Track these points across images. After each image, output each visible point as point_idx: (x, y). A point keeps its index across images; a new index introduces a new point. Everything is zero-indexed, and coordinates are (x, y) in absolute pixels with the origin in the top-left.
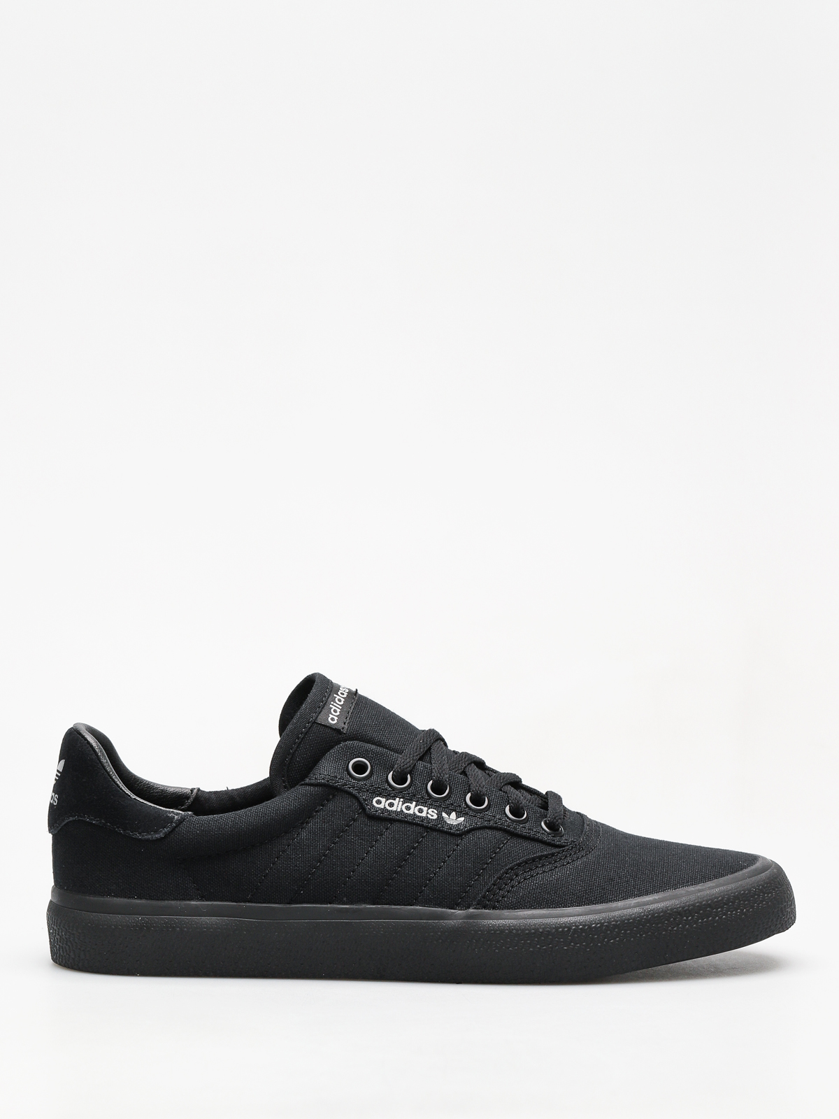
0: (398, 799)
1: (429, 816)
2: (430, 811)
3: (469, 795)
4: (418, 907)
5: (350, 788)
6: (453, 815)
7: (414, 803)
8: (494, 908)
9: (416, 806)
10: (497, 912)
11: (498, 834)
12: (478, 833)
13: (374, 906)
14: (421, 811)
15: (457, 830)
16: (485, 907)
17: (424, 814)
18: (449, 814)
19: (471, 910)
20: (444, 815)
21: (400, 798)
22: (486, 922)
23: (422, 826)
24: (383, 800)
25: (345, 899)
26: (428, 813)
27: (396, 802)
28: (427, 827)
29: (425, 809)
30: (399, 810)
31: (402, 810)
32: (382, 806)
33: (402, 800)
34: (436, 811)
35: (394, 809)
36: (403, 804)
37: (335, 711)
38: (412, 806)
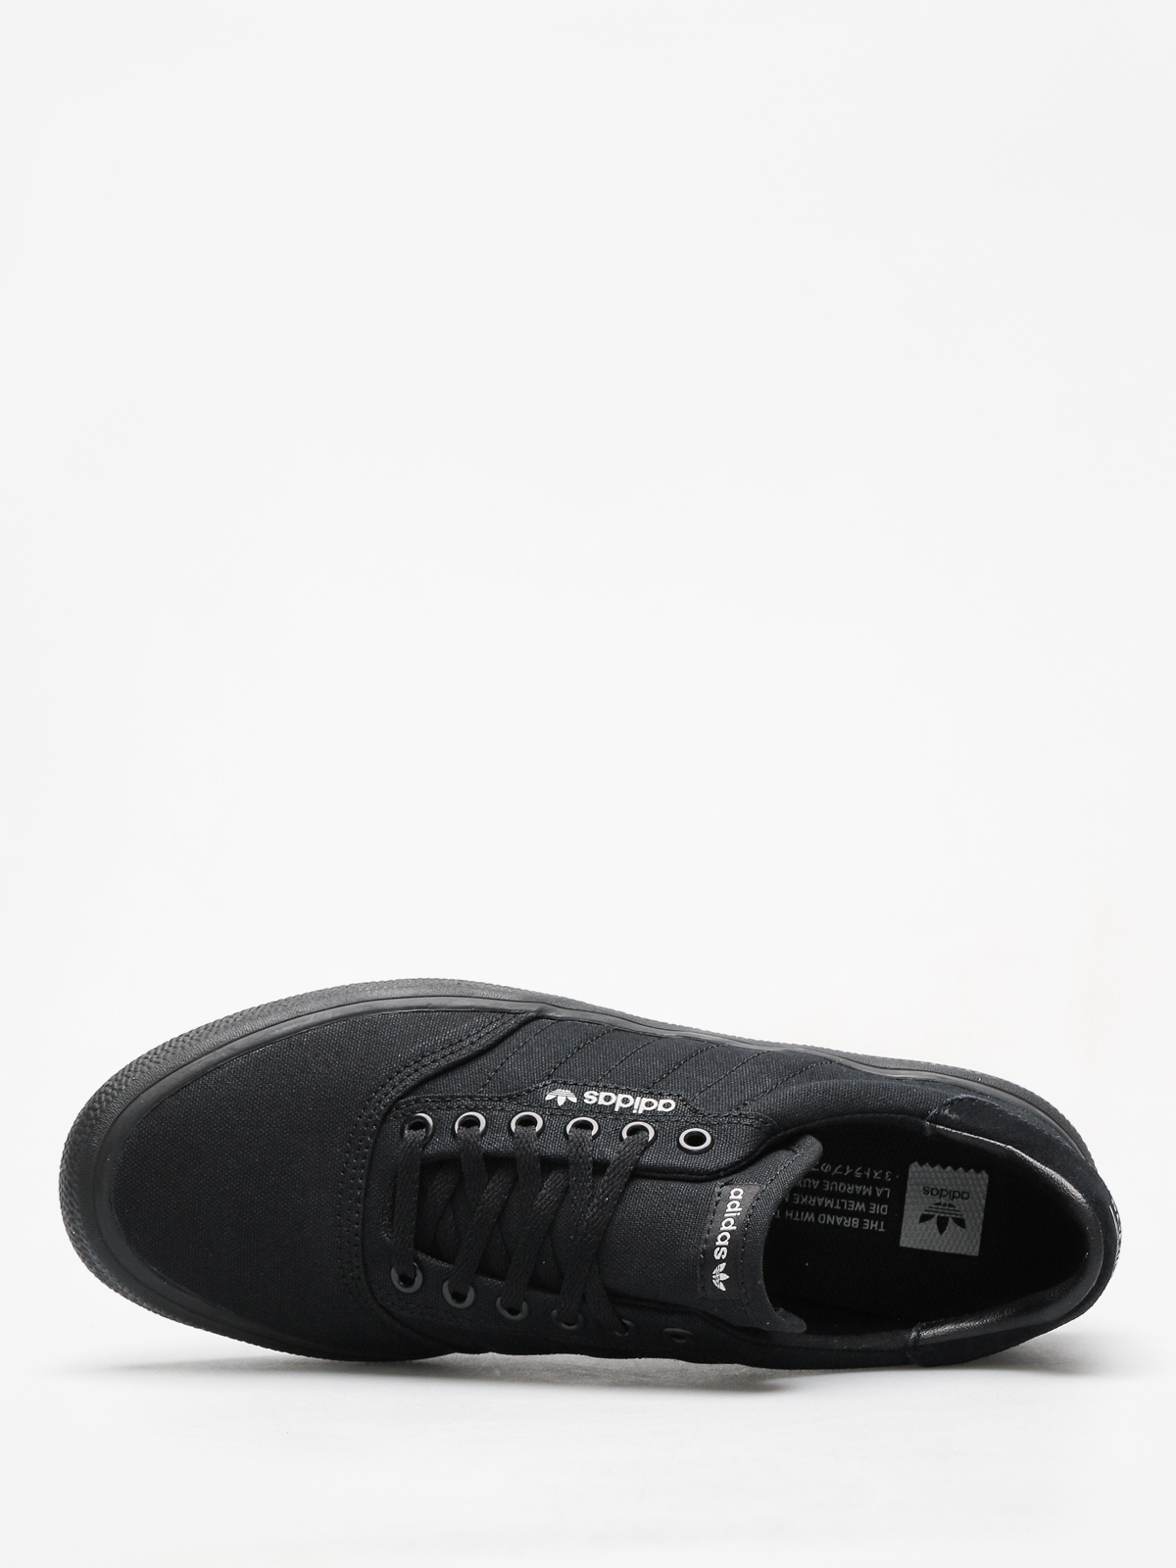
0: (641, 1111)
1: (596, 1093)
2: (594, 1100)
6: (561, 1101)
7: (617, 1109)
9: (614, 1104)
14: (608, 1099)
15: (555, 1081)
17: (603, 1094)
18: (568, 1102)
24: (661, 1109)
26: (598, 1097)
27: (643, 1107)
29: (602, 1102)
30: (638, 1099)
31: (635, 1098)
32: (663, 1102)
33: (634, 1112)
34: (586, 1101)
35: (645, 1100)
36: (632, 1106)
37: (733, 1206)
38: (619, 1105)
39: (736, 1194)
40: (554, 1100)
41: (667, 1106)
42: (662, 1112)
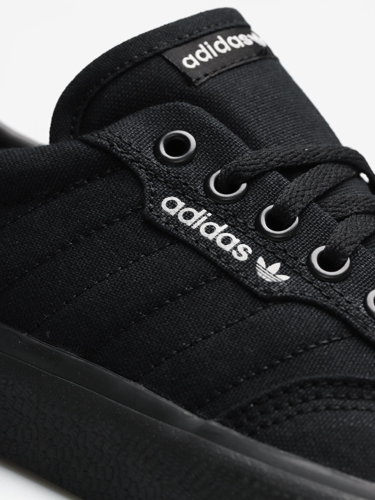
0: (204, 211)
1: (234, 253)
2: (241, 248)
3: (322, 248)
4: (141, 388)
5: (140, 168)
6: (276, 267)
7: (226, 226)
8: (252, 434)
9: (225, 231)
10: (251, 441)
11: (329, 324)
12: (296, 309)
13: (82, 361)
14: (226, 241)
15: (265, 291)
16: (239, 427)
17: (227, 248)
18: (269, 263)
19: (214, 424)
20: (261, 261)
21: (209, 211)
22: (220, 449)
23: (214, 263)
24: (180, 204)
25: (48, 333)
26: (235, 248)
27: (197, 215)
28: (220, 269)
29: (235, 241)
30: (194, 227)
31: (198, 229)
32: (172, 212)
33: (210, 214)
34: (250, 251)
35: (189, 223)
36: (207, 221)
37: (203, 55)
38: (219, 229)
39: (190, 62)
40: (281, 272)
41: (172, 205)
42: (182, 200)
